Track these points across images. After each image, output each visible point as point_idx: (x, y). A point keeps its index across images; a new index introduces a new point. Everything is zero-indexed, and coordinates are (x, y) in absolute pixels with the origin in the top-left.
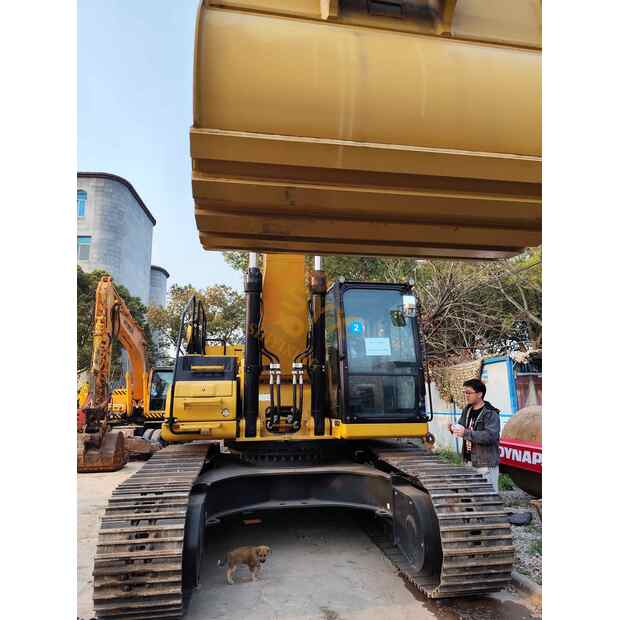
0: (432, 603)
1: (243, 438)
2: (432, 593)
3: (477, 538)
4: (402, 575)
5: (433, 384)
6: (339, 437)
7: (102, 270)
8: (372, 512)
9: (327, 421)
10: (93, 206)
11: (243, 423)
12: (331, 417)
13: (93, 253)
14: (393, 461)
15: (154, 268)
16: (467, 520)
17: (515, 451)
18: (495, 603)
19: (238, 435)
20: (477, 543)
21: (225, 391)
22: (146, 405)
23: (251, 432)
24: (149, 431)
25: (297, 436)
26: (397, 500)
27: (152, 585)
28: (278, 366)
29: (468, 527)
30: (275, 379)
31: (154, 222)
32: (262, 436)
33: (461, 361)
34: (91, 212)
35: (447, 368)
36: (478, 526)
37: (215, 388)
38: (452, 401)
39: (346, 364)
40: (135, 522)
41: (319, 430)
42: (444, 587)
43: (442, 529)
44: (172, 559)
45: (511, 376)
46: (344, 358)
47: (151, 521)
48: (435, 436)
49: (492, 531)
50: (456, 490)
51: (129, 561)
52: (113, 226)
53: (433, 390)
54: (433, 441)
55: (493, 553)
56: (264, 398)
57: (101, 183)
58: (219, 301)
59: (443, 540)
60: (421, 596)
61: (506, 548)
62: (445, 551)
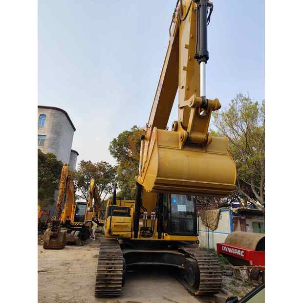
0: (196, 296)
1: (133, 239)
2: (196, 293)
3: (211, 275)
4: (187, 289)
5: (200, 218)
6: (167, 240)
7: (52, 152)
8: (177, 267)
9: (162, 234)
10: (48, 122)
11: (133, 233)
12: (164, 232)
13: (46, 143)
14: (185, 249)
15: (72, 151)
16: (208, 269)
17: (229, 248)
18: (216, 298)
19: (132, 237)
20: (211, 276)
21: (128, 221)
22: (72, 219)
23: (136, 236)
24: (73, 232)
25: (151, 239)
26: (187, 263)
27: (113, 284)
28: (146, 213)
29: (209, 271)
30: (145, 217)
31: (75, 130)
32: (140, 238)
33: (211, 209)
34: (47, 124)
35: (206, 211)
36: (212, 271)
37: (124, 219)
38: (207, 226)
39: (171, 214)
40: (107, 264)
41: (159, 237)
42: (200, 290)
43: (201, 271)
44: (119, 276)
45: (231, 217)
46: (170, 212)
47: (113, 264)
48: (200, 241)
49: (215, 273)
50: (205, 259)
51: (106, 276)
52: (57, 131)
53: (200, 220)
54: (199, 243)
55: (216, 280)
56: (141, 223)
57: (54, 111)
58: (103, 170)
59: (201, 275)
60: (193, 294)
61: (220, 278)
62: (201, 278)
